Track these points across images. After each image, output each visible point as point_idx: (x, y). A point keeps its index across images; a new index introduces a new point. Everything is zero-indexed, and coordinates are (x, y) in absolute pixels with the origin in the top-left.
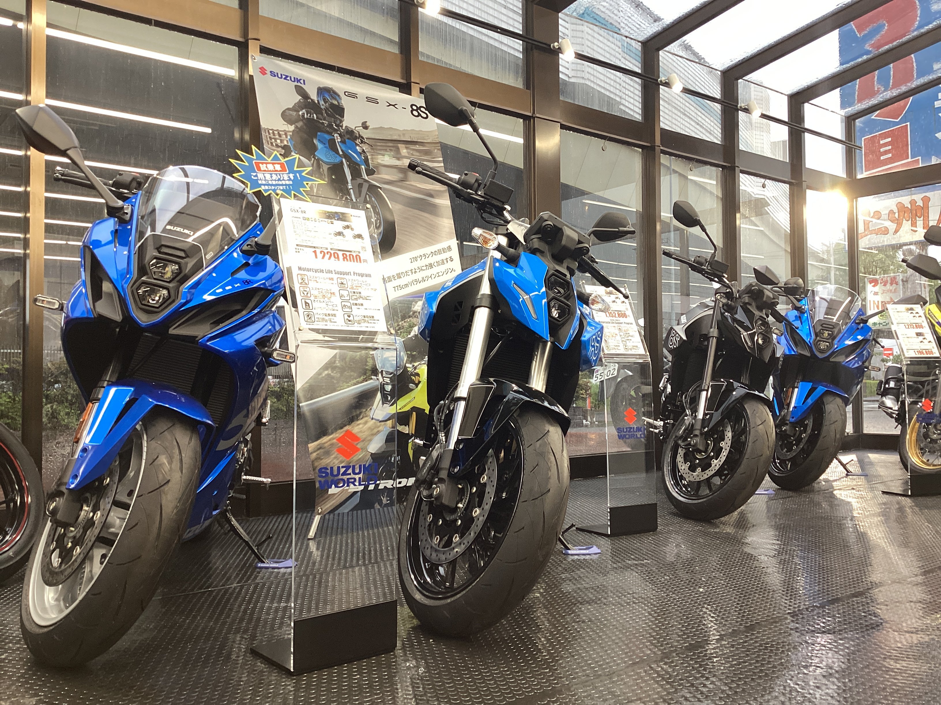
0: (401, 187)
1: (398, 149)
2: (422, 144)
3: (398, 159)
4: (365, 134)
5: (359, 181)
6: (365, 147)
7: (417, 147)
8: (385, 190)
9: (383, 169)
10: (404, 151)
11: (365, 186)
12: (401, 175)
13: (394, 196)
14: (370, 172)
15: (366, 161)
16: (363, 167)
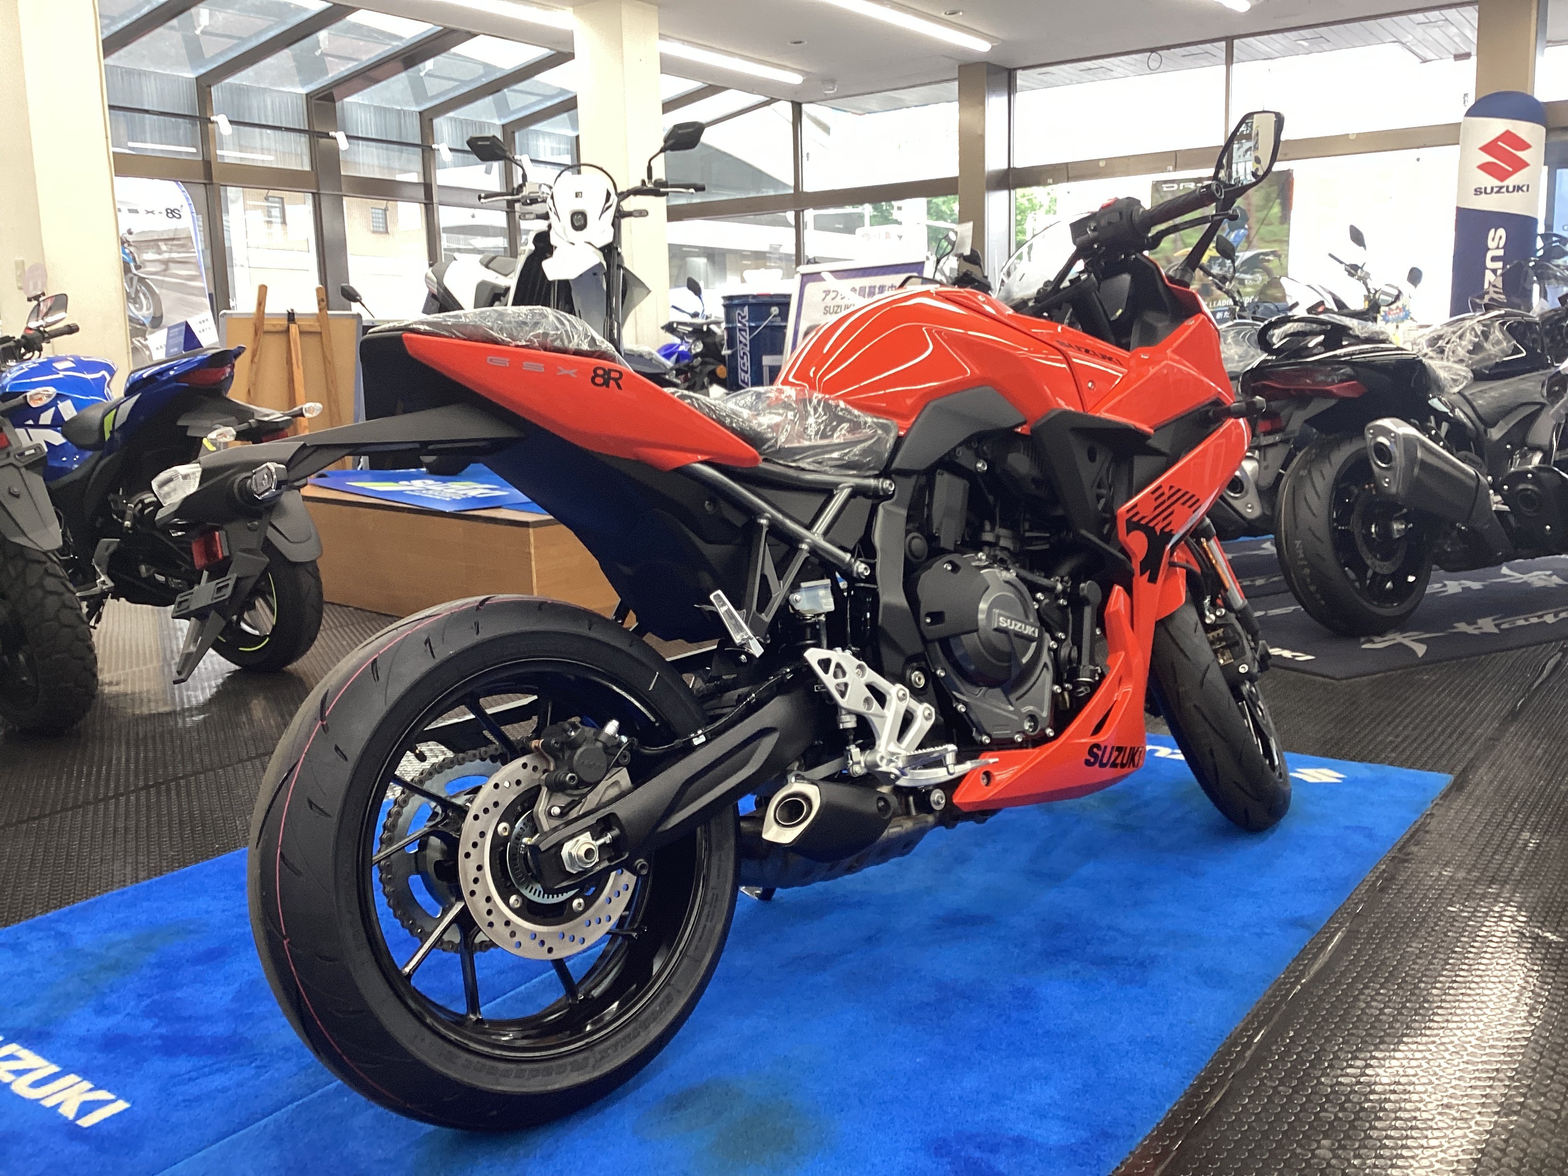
0: (165, 276)
1: (159, 247)
2: (178, 239)
3: (160, 254)
4: (131, 238)
5: (130, 275)
6: (132, 249)
7: (175, 242)
8: (152, 280)
9: (147, 264)
10: (164, 247)
11: (136, 279)
12: (163, 267)
13: (161, 284)
14: (138, 267)
15: (134, 260)
16: (132, 265)
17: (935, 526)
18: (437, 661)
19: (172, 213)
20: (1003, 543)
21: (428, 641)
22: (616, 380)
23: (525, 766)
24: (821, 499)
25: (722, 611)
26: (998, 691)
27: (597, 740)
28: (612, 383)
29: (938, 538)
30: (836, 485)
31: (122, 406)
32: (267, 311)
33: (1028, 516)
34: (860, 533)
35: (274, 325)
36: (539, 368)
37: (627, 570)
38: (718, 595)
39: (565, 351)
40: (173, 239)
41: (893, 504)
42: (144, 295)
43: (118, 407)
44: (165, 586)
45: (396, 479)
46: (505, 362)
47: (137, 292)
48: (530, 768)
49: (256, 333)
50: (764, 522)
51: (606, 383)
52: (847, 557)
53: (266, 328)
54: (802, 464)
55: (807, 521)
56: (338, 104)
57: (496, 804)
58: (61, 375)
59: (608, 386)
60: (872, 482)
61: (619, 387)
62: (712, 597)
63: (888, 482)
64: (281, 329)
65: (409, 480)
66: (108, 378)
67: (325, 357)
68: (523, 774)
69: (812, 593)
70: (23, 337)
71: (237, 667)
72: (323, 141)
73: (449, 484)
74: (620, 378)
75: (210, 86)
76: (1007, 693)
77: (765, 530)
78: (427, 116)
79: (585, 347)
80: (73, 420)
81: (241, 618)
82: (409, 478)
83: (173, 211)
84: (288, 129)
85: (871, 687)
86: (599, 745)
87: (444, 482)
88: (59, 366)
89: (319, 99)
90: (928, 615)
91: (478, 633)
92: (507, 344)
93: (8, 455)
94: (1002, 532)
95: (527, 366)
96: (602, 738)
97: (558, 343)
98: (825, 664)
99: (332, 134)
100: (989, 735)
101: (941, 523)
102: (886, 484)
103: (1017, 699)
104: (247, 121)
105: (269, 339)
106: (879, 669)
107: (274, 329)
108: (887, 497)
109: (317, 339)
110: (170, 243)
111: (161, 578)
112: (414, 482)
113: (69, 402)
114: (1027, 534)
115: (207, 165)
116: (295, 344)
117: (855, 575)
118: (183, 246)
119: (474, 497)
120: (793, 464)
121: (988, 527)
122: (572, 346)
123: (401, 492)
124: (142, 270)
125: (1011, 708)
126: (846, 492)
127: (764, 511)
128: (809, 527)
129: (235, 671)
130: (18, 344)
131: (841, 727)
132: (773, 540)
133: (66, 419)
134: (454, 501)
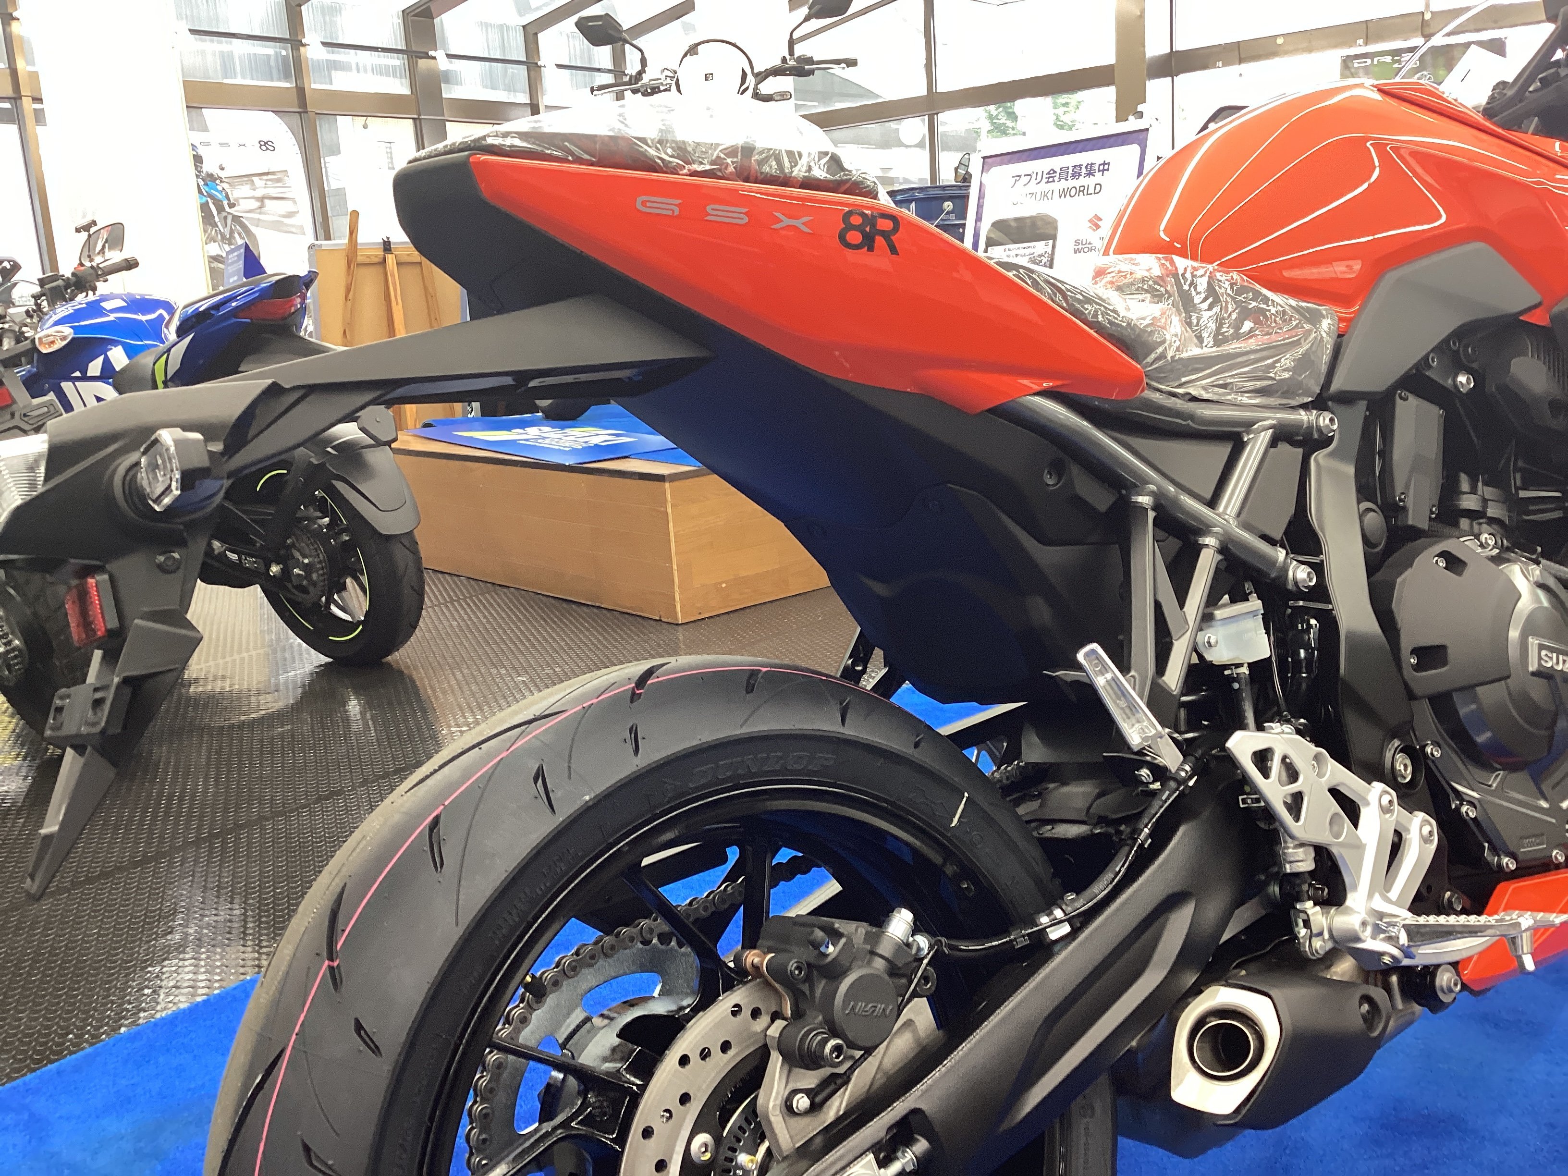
0: (261, 213)
1: (253, 182)
2: (273, 173)
3: (254, 190)
4: (223, 174)
5: (224, 214)
6: (225, 186)
7: (270, 177)
8: (247, 218)
9: (241, 201)
10: (258, 183)
11: (230, 218)
12: (258, 204)
13: (257, 223)
14: (232, 205)
15: (227, 197)
16: (225, 202)
17: (1399, 489)
18: (560, 817)
19: (265, 145)
20: (1491, 512)
21: (539, 775)
22: (886, 235)
23: (736, 1011)
24: (1223, 451)
25: (1100, 682)
26: (1522, 777)
27: (873, 953)
28: (879, 240)
29: (1404, 509)
30: (1249, 425)
31: (173, 350)
32: (360, 240)
33: (1520, 464)
34: (1290, 510)
35: (368, 257)
36: (738, 216)
37: (879, 589)
38: (1093, 651)
39: (785, 181)
40: (268, 174)
41: (1331, 455)
42: (240, 234)
43: (169, 350)
44: (239, 565)
45: (508, 427)
46: (668, 206)
47: (232, 232)
48: (746, 1013)
49: (349, 267)
50: (1144, 500)
51: (868, 242)
52: (1281, 554)
53: (360, 259)
54: (1194, 392)
55: (1208, 495)
56: (437, 21)
57: (685, 1099)
58: (112, 317)
59: (871, 249)
60: (1303, 416)
61: (893, 250)
62: (1080, 656)
63: (1328, 416)
64: (376, 260)
65: (523, 428)
66: (167, 317)
67: (426, 288)
68: (732, 1028)
69: (1233, 628)
70: (73, 274)
71: (330, 660)
72: (423, 63)
73: (567, 430)
74: (896, 229)
75: (300, 5)
76: (1537, 779)
77: (1151, 515)
78: (531, 31)
79: (820, 173)
80: (123, 370)
81: (330, 600)
82: (523, 425)
83: (266, 143)
84: (385, 50)
85: (1335, 792)
86: (879, 964)
87: (563, 428)
88: (108, 305)
89: (414, 16)
90: (1415, 651)
91: (636, 751)
92: (674, 171)
93: (13, 415)
94: (1489, 492)
95: (716, 213)
96: (885, 949)
97: (772, 168)
98: (1262, 758)
99: (431, 53)
100: (1513, 856)
101: (1407, 486)
102: (1324, 420)
103: (1554, 787)
104: (340, 41)
105: (363, 271)
106: (1343, 757)
107: (367, 261)
108: (1326, 441)
109: (418, 270)
110: (265, 177)
111: (234, 557)
112: (528, 430)
113: (120, 348)
114: (1523, 494)
115: (301, 91)
116: (393, 275)
117: (1290, 586)
118: (279, 180)
119: (596, 445)
120: (1180, 391)
121: (1465, 486)
122: (799, 172)
123: (513, 442)
124: (236, 208)
125: (1544, 804)
126: (1265, 437)
127: (1146, 481)
128: (1212, 503)
129: (327, 665)
130: (68, 284)
131: (1288, 869)
132: (1162, 535)
133: (118, 369)
134: (574, 451)
